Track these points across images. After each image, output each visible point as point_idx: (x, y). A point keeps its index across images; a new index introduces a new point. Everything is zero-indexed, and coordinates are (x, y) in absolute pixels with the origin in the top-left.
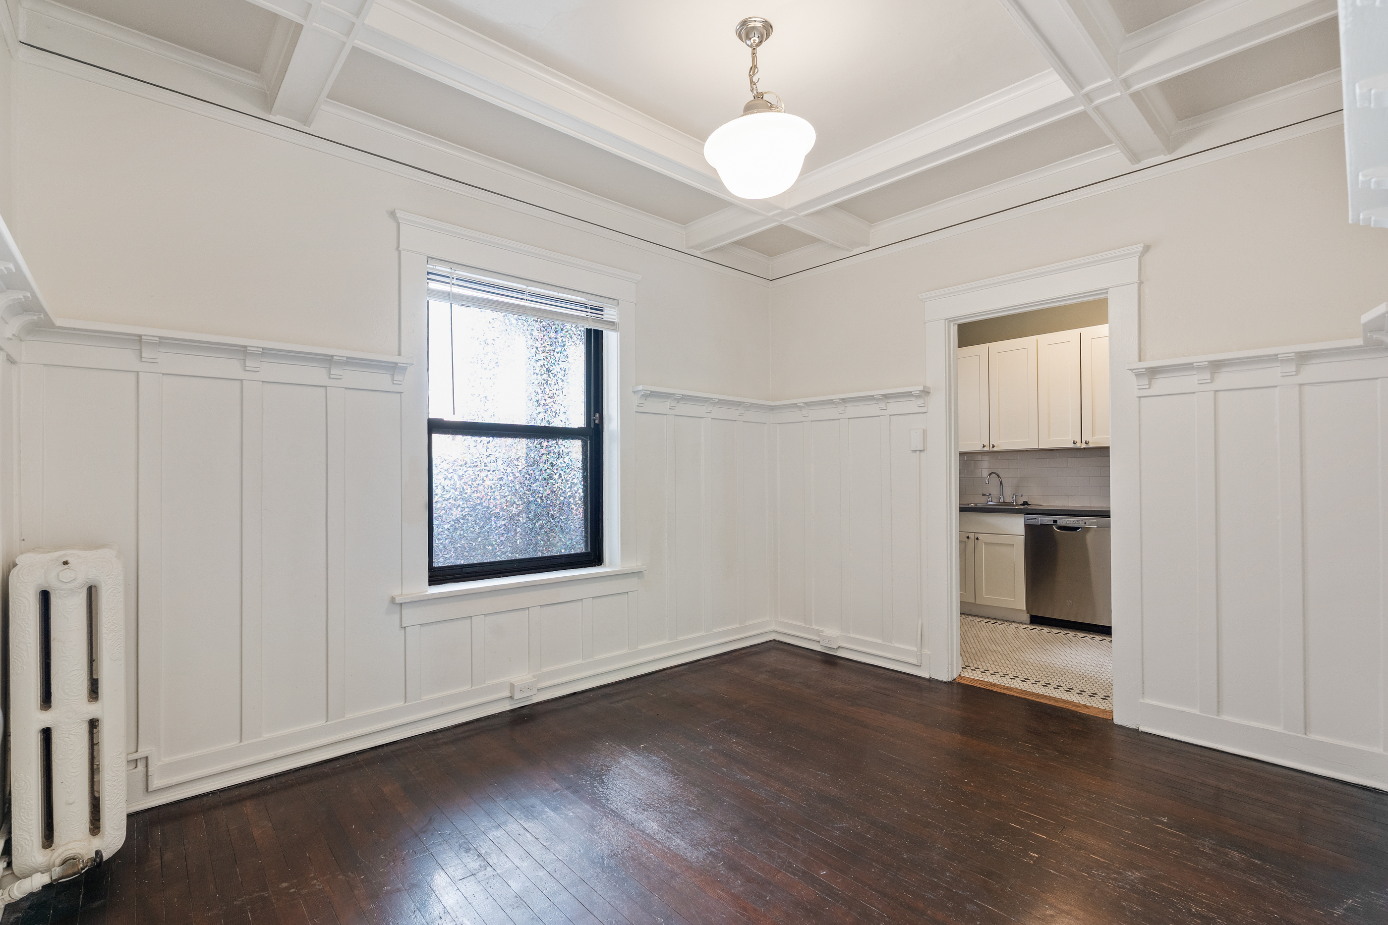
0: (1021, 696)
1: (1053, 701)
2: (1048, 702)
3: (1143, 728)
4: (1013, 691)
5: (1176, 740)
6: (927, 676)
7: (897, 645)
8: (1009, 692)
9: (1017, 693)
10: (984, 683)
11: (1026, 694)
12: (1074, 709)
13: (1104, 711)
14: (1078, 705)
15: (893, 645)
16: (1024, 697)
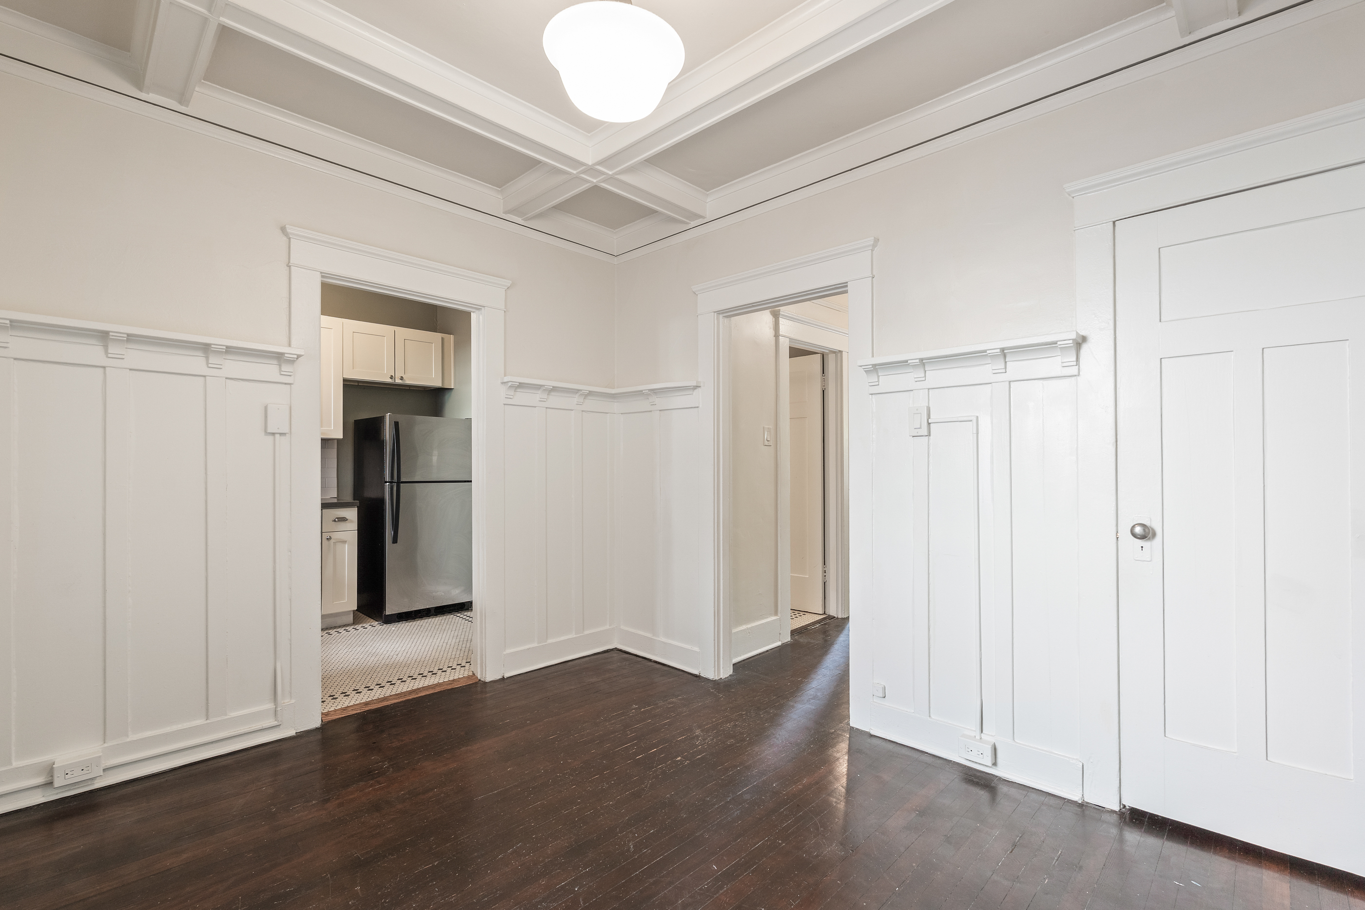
0: (401, 700)
1: (431, 690)
2: (428, 693)
3: (507, 675)
4: (392, 699)
5: (526, 673)
6: (291, 733)
7: (234, 714)
8: (388, 702)
9: (396, 699)
10: (356, 707)
11: (405, 696)
12: (449, 687)
13: (469, 677)
14: (449, 682)
15: (228, 717)
16: (404, 699)
